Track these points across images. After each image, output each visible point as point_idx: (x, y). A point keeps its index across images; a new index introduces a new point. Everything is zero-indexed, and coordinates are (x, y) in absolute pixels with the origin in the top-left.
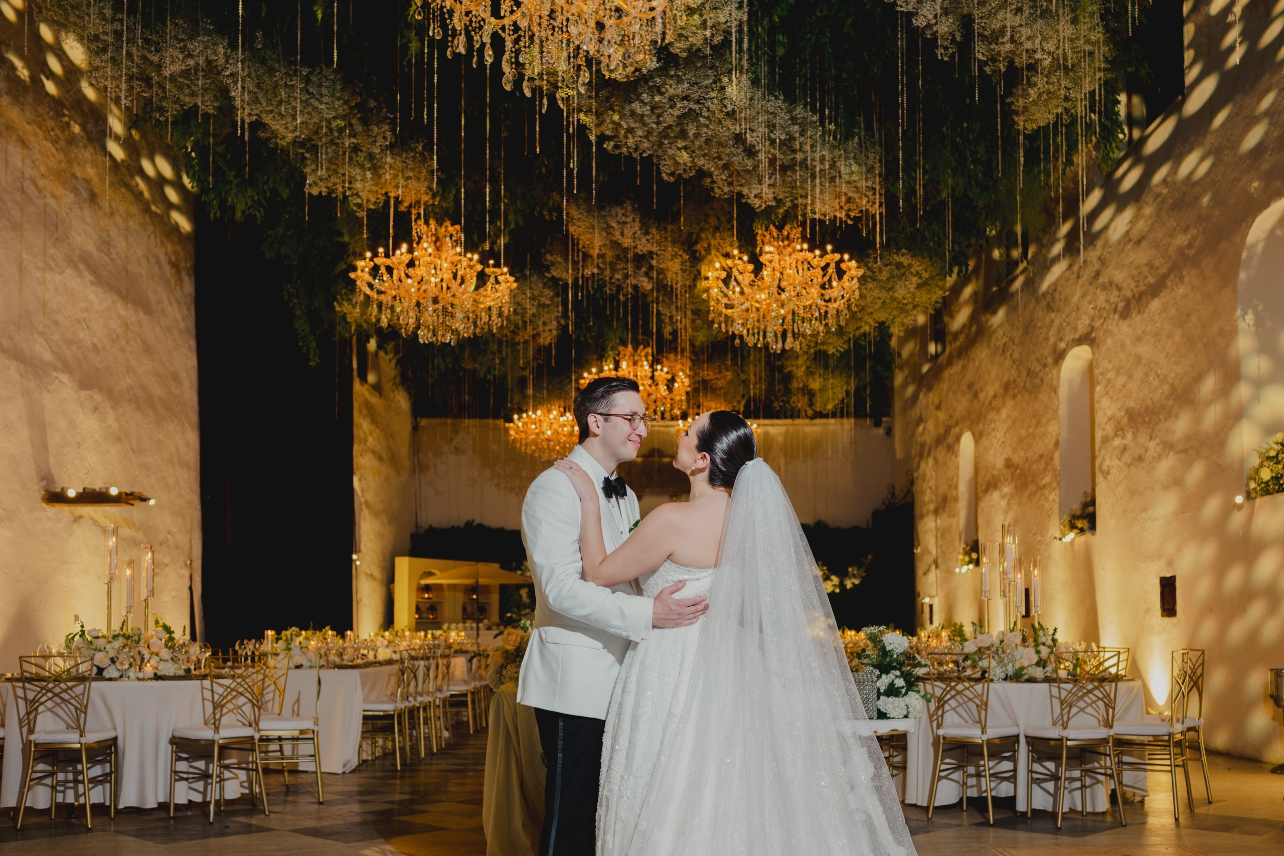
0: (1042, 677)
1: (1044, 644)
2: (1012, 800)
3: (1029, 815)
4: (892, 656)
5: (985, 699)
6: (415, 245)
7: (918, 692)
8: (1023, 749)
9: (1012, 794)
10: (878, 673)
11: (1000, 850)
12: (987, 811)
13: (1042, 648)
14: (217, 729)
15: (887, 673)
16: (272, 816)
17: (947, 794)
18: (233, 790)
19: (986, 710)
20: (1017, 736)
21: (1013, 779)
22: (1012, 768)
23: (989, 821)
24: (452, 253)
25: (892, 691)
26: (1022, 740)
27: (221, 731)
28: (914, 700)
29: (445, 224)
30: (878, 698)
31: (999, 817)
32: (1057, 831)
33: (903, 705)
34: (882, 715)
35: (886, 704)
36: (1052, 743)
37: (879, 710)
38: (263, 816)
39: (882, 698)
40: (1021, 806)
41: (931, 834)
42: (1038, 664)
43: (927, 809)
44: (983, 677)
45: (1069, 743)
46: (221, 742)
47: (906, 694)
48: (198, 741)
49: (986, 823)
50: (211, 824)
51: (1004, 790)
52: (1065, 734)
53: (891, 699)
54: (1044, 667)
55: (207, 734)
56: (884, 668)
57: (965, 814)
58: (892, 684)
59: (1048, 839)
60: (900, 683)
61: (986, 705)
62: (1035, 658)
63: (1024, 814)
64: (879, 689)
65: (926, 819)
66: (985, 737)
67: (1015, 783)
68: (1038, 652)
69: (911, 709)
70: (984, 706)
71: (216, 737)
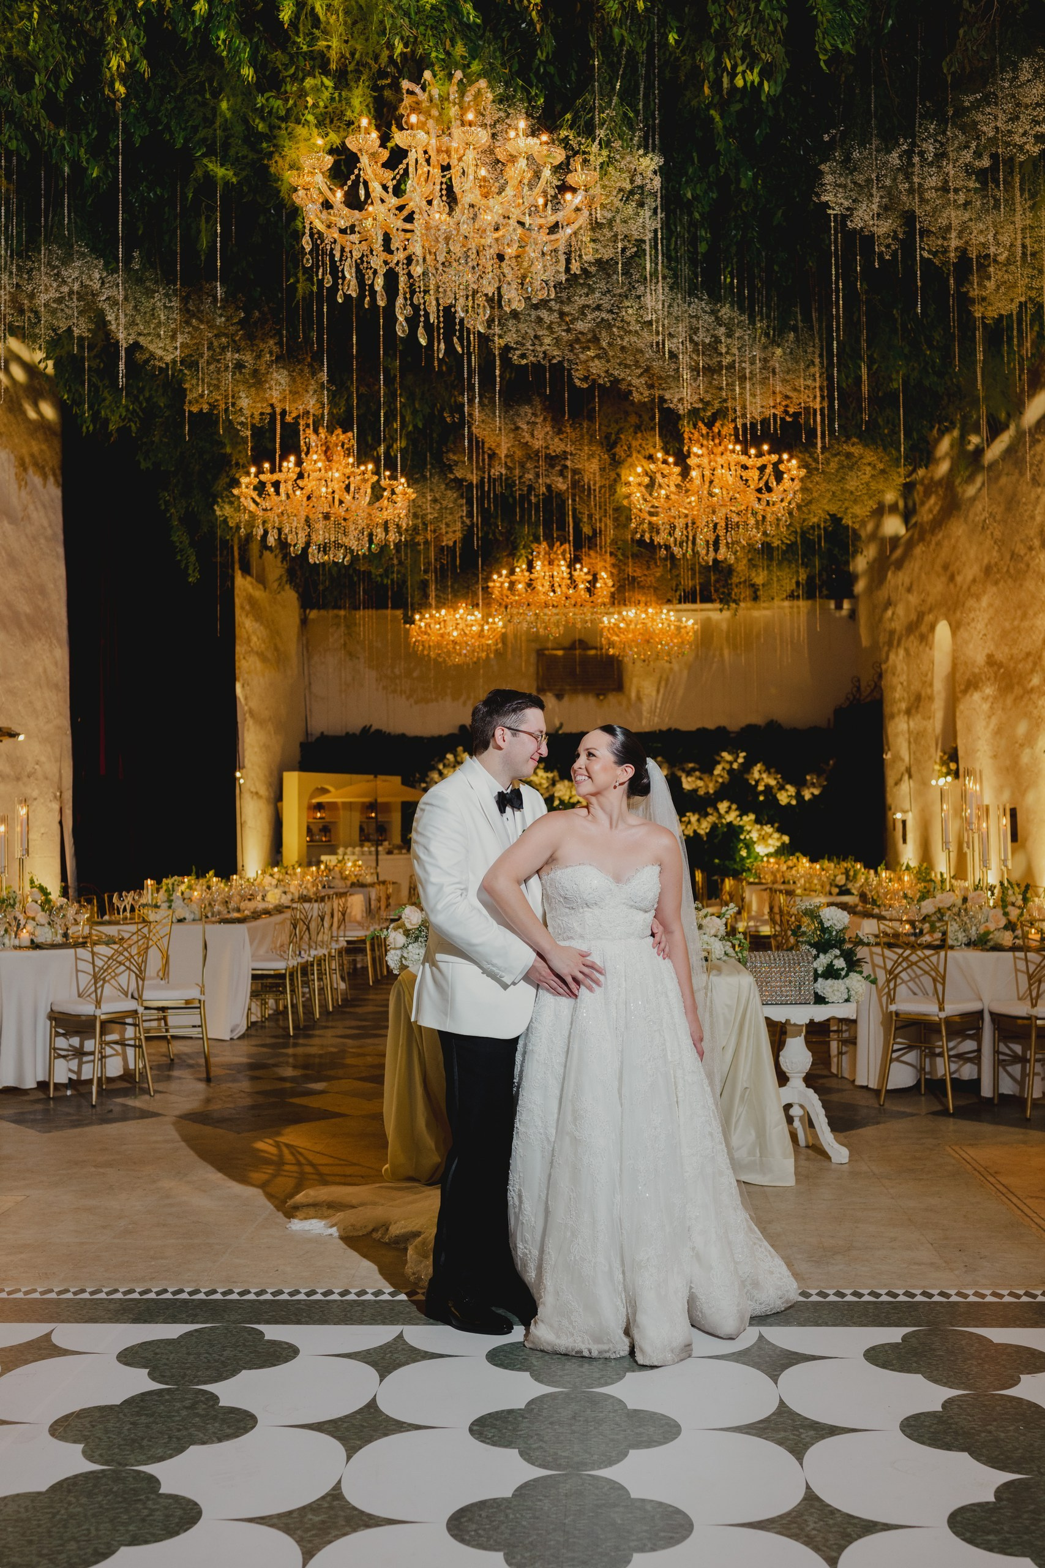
0: (1010, 944)
1: (1013, 904)
2: (976, 1083)
3: (996, 1101)
4: (830, 933)
5: (941, 970)
7: (861, 972)
8: (988, 1026)
9: (975, 1077)
10: (814, 952)
11: (957, 1148)
12: (946, 1095)
13: (1010, 909)
14: (98, 1003)
15: (825, 952)
16: (158, 1096)
17: (902, 1076)
18: (114, 1068)
19: (944, 984)
20: (980, 1014)
21: (976, 1058)
22: (975, 1048)
23: (947, 1109)
25: (831, 973)
26: (987, 1017)
27: (103, 1006)
28: (855, 982)
30: (816, 980)
31: (961, 1103)
32: (1024, 1123)
33: (843, 988)
34: (820, 1000)
35: (824, 986)
36: (1020, 1022)
37: (816, 994)
38: (147, 1097)
39: (820, 980)
40: (986, 1091)
41: (881, 1126)
42: (1006, 928)
43: (877, 1092)
44: (942, 945)
45: (1039, 1022)
46: (103, 1017)
47: (847, 975)
48: (76, 1015)
49: (944, 1113)
50: (93, 1106)
51: (967, 1072)
52: (1035, 1012)
53: (830, 982)
54: (1013, 931)
55: (86, 1009)
56: (822, 947)
57: (923, 1098)
58: (830, 966)
59: (1013, 1134)
60: (840, 963)
61: (944, 978)
62: (1003, 922)
63: (990, 1100)
64: (816, 970)
65: (877, 1106)
66: (943, 1015)
67: (979, 1065)
68: (1006, 914)
69: (852, 993)
70: (940, 978)
71: (98, 1013)
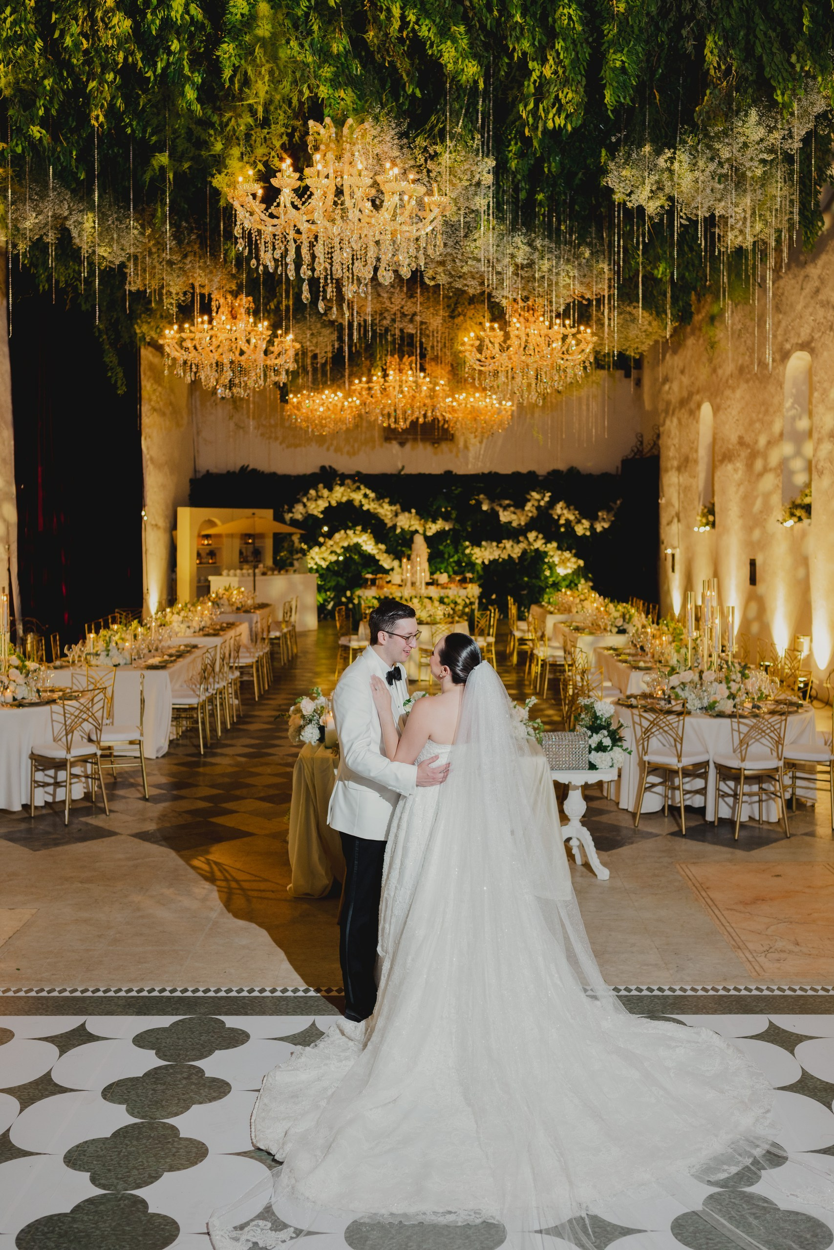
0: (730, 713)
1: (734, 681)
2: (702, 811)
3: (716, 824)
4: (601, 719)
5: (680, 733)
6: (214, 314)
7: (621, 746)
8: (712, 772)
9: (703, 805)
10: (589, 733)
11: (684, 866)
12: (680, 817)
13: (732, 684)
14: (68, 750)
15: (597, 733)
16: (112, 815)
17: (652, 803)
18: (78, 791)
19: (681, 744)
20: (708, 762)
21: (703, 792)
22: (703, 786)
23: (681, 830)
24: (245, 322)
25: (601, 748)
26: (712, 765)
27: (72, 751)
28: (617, 753)
29: (239, 297)
30: (590, 752)
31: (692, 824)
32: (733, 844)
33: (609, 759)
34: (592, 767)
35: (595, 757)
36: (733, 771)
37: (590, 762)
38: (103, 816)
39: (593, 752)
40: (710, 817)
41: (634, 846)
42: (729, 697)
43: (634, 815)
44: (684, 713)
45: (746, 772)
46: (72, 759)
47: (611, 749)
48: (54, 759)
49: (678, 834)
50: (66, 825)
51: (697, 801)
52: (743, 765)
53: (600, 754)
54: (734, 699)
55: (59, 753)
56: (595, 728)
57: (666, 820)
58: (600, 743)
59: (723, 852)
60: (607, 742)
61: (682, 739)
62: (727, 693)
63: (713, 823)
64: (590, 746)
65: (633, 827)
66: (680, 765)
67: (705, 795)
68: (729, 688)
69: (615, 761)
70: (679, 740)
71: (69, 757)
